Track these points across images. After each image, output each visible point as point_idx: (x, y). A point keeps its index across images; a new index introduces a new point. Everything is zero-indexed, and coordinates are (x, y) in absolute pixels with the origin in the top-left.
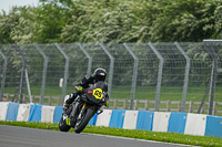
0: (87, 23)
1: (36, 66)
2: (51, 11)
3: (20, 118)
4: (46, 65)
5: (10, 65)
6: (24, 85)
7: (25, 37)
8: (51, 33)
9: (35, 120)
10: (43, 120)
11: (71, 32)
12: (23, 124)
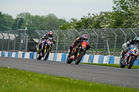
0: (134, 19)
1: (112, 38)
2: (118, 14)
3: (104, 62)
4: (116, 38)
5: (100, 38)
6: (106, 47)
7: (106, 25)
8: (118, 24)
9: (111, 63)
10: (115, 63)
11: (127, 23)
12: (106, 65)
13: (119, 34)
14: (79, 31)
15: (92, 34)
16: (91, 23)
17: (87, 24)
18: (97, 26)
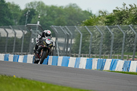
15: (128, 32)
16: (127, 17)
18: (136, 21)
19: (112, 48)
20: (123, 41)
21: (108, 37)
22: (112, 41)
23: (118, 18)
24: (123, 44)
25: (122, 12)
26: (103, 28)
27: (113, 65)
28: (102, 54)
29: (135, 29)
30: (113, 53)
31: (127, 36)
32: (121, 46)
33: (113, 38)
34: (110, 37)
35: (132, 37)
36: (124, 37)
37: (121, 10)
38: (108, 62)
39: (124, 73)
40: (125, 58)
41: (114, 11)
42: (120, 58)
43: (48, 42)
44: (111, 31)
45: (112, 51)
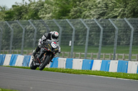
0: (86, 7)
5: (38, 32)
8: (64, 13)
9: (54, 67)
10: (59, 67)
11: (76, 12)
13: (64, 27)
14: (10, 23)
15: (28, 27)
16: (27, 12)
17: (20, 13)
18: (35, 15)
19: (11, 44)
20: (23, 36)
21: (8, 32)
22: (12, 37)
23: (17, 13)
24: (23, 39)
25: (21, 7)
26: (2, 23)
27: (13, 61)
28: (2, 49)
29: (34, 24)
30: (12, 48)
31: (26, 31)
32: (21, 42)
33: (12, 33)
34: (9, 33)
35: (31, 32)
36: (24, 32)
37: (20, 5)
38: (8, 57)
39: (24, 68)
40: (25, 53)
41: (13, 6)
42: (19, 53)
43: (54, 46)
44: (11, 26)
45: (11, 46)
